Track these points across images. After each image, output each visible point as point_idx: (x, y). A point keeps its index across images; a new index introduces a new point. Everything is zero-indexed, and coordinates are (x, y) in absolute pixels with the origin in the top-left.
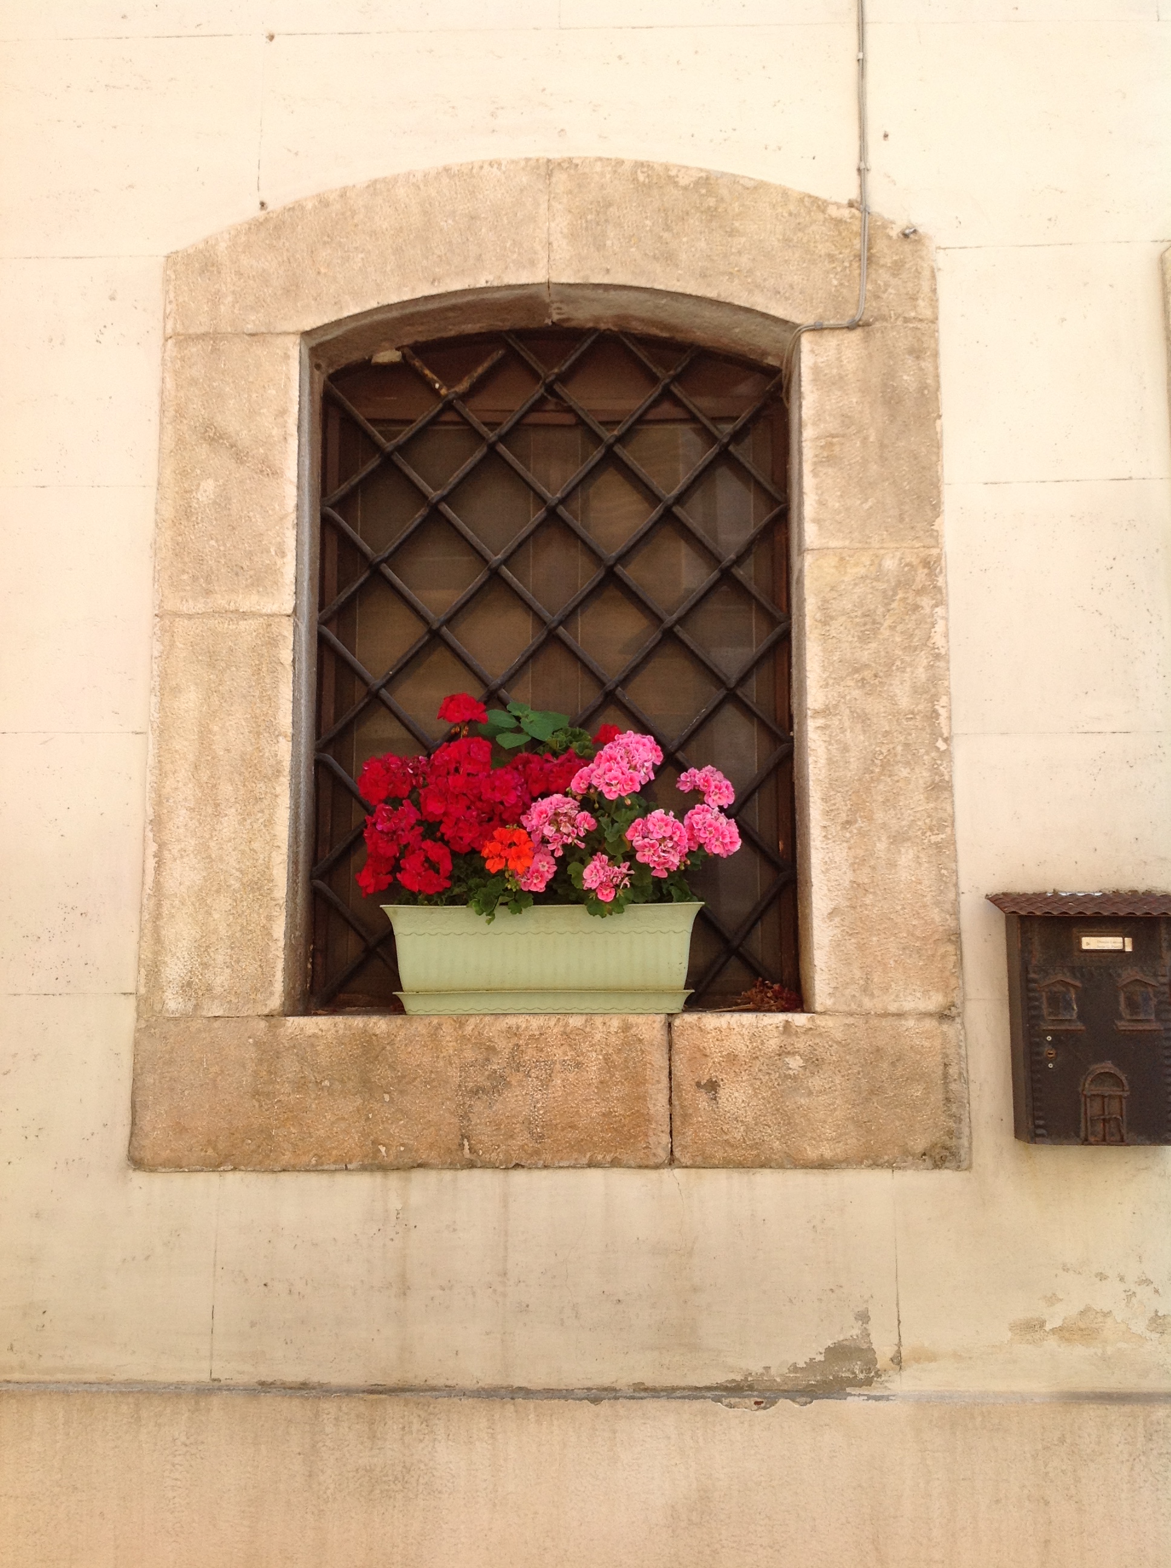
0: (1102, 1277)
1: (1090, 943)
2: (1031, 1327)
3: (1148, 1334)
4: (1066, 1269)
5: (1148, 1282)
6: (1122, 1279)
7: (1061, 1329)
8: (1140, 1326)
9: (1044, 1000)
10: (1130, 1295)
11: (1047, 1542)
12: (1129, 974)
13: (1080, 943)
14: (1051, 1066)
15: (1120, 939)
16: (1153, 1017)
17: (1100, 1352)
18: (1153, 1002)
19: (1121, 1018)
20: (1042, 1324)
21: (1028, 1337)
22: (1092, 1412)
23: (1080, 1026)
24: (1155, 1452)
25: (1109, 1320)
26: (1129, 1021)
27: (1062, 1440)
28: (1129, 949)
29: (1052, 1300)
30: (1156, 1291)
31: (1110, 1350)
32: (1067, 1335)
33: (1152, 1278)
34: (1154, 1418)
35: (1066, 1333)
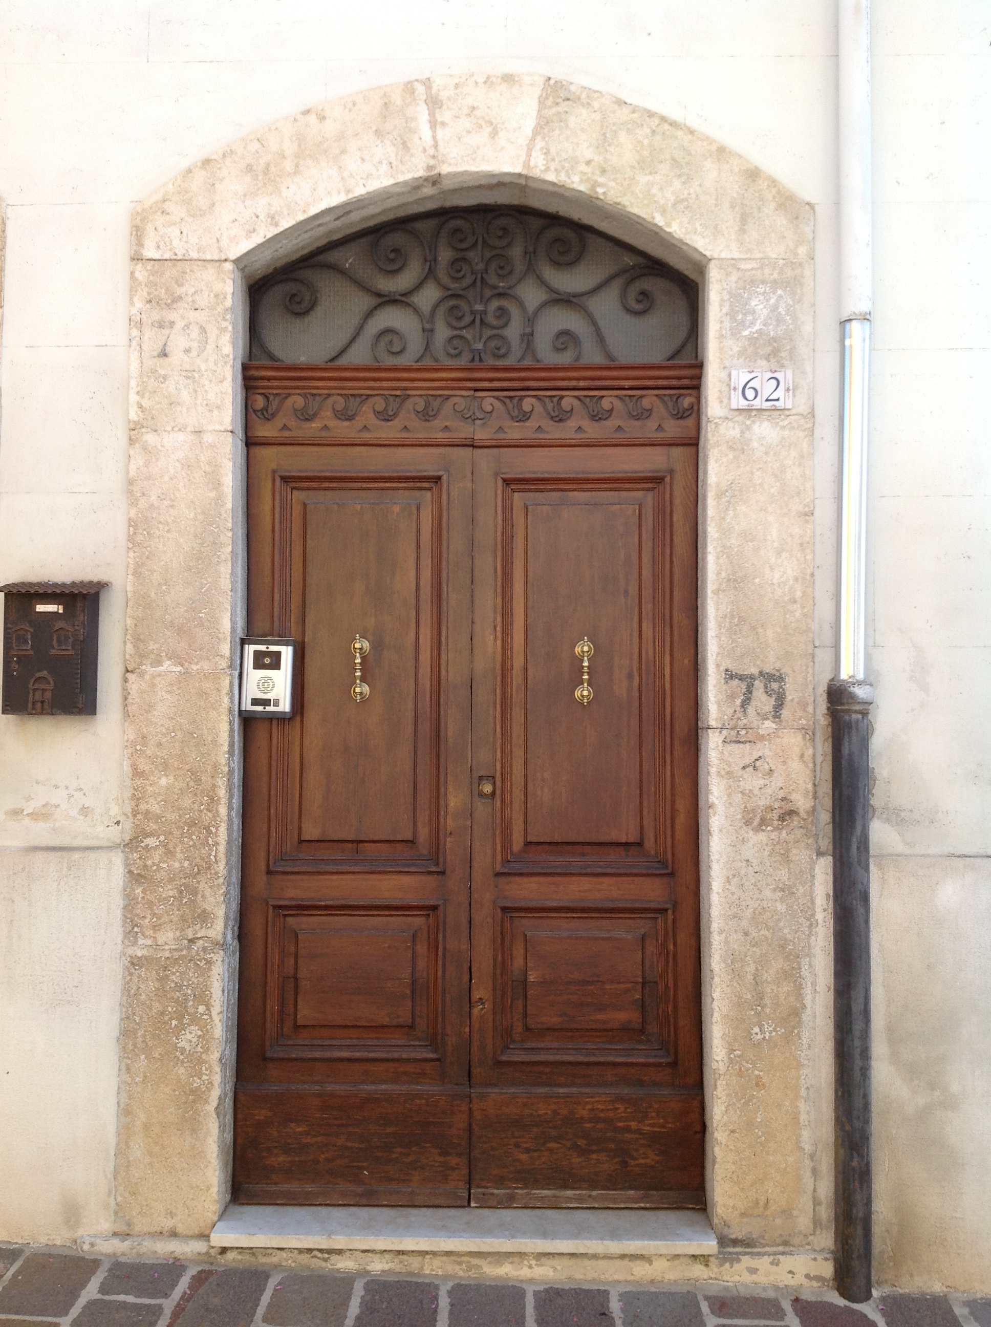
0: (56, 787)
1: (40, 608)
2: (16, 813)
3: (78, 816)
4: (37, 783)
5: (81, 790)
6: (67, 788)
7: (32, 813)
8: (74, 813)
9: (14, 638)
10: (71, 796)
11: (12, 921)
12: (60, 624)
13: (35, 608)
14: (15, 673)
15: (56, 606)
16: (70, 648)
17: (52, 826)
18: (71, 640)
19: (53, 648)
20: (23, 811)
21: (14, 818)
22: (40, 855)
23: (31, 652)
24: (72, 876)
25: (58, 809)
26: (58, 650)
27: (23, 870)
28: (61, 611)
29: (28, 799)
30: (84, 794)
31: (57, 825)
32: (35, 817)
33: (82, 787)
34: (73, 858)
35: (34, 816)
